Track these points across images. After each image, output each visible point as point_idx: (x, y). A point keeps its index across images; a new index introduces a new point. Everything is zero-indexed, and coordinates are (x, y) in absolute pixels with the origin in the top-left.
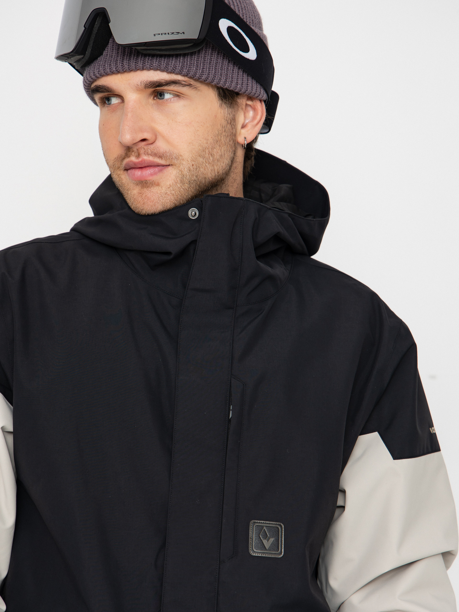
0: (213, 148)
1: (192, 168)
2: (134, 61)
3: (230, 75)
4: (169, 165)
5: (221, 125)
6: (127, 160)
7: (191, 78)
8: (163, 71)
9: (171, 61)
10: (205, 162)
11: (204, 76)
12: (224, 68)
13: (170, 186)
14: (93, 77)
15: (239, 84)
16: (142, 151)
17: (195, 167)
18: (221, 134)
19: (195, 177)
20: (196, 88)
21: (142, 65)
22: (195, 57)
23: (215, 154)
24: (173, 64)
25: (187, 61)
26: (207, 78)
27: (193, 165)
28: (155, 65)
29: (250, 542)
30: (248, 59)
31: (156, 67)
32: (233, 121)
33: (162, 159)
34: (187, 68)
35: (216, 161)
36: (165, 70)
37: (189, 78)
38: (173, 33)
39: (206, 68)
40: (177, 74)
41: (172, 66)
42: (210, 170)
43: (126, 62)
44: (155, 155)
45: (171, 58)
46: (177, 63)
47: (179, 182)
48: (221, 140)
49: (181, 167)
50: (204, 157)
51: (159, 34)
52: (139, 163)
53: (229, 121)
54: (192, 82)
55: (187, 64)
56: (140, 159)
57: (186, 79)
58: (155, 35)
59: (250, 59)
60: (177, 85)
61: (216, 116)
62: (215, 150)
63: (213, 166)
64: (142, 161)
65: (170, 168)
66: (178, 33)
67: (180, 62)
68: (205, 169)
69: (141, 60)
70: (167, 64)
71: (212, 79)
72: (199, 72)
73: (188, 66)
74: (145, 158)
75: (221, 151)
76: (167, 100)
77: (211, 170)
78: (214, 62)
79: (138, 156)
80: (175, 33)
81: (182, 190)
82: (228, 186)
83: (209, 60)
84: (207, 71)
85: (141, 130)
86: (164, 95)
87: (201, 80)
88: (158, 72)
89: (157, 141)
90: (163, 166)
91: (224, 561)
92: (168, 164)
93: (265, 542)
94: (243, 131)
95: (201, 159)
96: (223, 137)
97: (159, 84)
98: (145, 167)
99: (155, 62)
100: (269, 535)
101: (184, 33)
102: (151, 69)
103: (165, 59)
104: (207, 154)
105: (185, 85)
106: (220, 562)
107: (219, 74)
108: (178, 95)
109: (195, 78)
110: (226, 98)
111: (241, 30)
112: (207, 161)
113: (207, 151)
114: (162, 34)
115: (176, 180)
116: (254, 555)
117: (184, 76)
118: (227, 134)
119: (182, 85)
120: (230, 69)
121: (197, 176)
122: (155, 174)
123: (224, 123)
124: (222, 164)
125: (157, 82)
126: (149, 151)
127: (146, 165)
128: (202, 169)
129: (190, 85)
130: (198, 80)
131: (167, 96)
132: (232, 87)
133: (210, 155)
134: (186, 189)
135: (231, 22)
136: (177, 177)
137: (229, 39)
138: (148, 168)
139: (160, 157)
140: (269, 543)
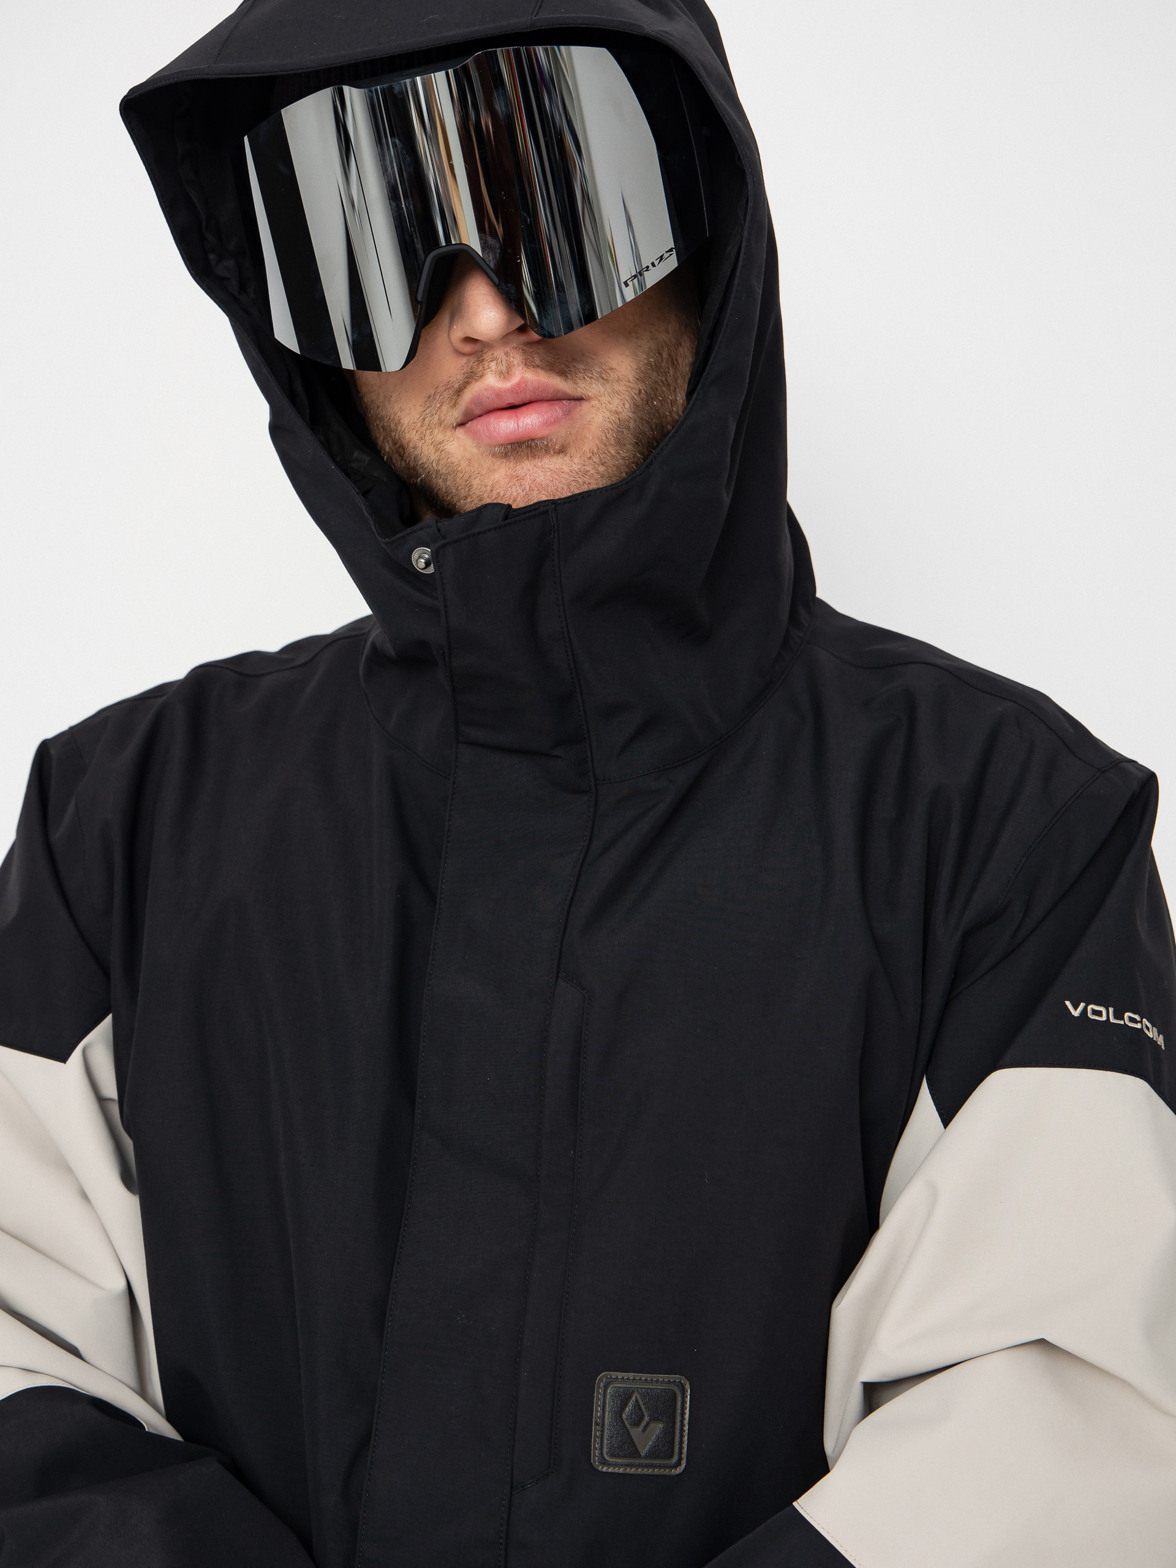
4: (583, 398)
6: (471, 391)
29: (595, 1433)
38: (661, 258)
47: (612, 441)
65: (586, 406)
90: (571, 400)
91: (523, 1487)
92: (580, 394)
93: (635, 1432)
100: (649, 1415)
106: (512, 1487)
115: (604, 438)
116: (605, 1469)
136: (606, 431)
140: (646, 1437)
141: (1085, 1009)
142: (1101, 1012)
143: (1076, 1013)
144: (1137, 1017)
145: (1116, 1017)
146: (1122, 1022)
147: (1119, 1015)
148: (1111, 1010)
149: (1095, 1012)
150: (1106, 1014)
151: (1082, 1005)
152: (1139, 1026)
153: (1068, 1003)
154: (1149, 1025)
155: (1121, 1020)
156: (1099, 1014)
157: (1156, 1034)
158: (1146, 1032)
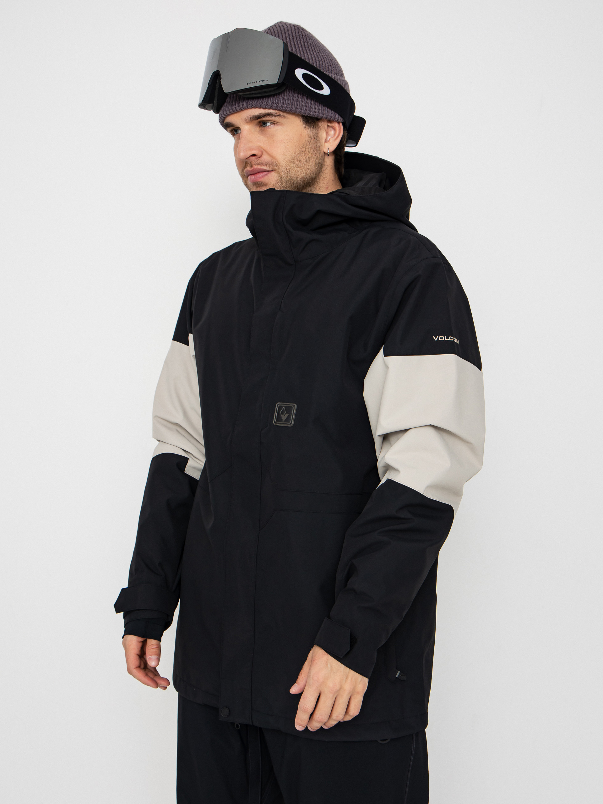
0: (299, 157)
1: (286, 172)
2: (242, 104)
3: (309, 106)
4: (272, 171)
5: (305, 141)
6: (246, 169)
7: (279, 110)
8: (260, 108)
9: (264, 100)
10: (295, 167)
11: (289, 108)
12: (303, 102)
13: (274, 185)
14: (223, 116)
15: (316, 112)
16: (253, 163)
17: (288, 170)
18: (306, 146)
19: (289, 178)
20: (285, 117)
21: (247, 105)
22: (281, 97)
23: (302, 161)
24: (266, 102)
25: (276, 99)
26: (291, 109)
27: (287, 169)
28: (254, 104)
30: (323, 95)
31: (255, 105)
32: (316, 138)
33: (266, 166)
34: (276, 105)
35: (303, 165)
36: (261, 107)
37: (278, 111)
38: (260, 81)
39: (290, 103)
40: (269, 109)
41: (265, 104)
42: (299, 172)
43: (237, 105)
44: (262, 164)
45: (265, 99)
46: (269, 101)
47: (279, 182)
48: (306, 151)
49: (279, 171)
50: (294, 164)
51: (251, 83)
52: (252, 171)
53: (313, 138)
54: (281, 113)
55: (275, 102)
56: (253, 168)
57: (276, 111)
58: (247, 84)
59: (324, 94)
60: (271, 116)
61: (301, 135)
62: (301, 158)
63: (301, 169)
64: (253, 169)
65: (273, 173)
66: (263, 81)
67: (270, 101)
68: (296, 171)
69: (246, 102)
70: (262, 103)
71: (294, 110)
72: (285, 106)
73: (276, 103)
74: (256, 167)
75: (306, 158)
76: (269, 126)
77: (301, 172)
78: (296, 98)
79: (252, 166)
80: (261, 81)
81: (282, 187)
82: (320, 182)
83: (292, 97)
84: (291, 105)
85: (251, 149)
86: (267, 124)
87: (287, 111)
88: (257, 109)
89: (263, 155)
90: (268, 171)
91: (262, 430)
92: (271, 169)
93: (282, 415)
94: (326, 144)
95: (292, 165)
96: (307, 149)
97: (258, 117)
98: (257, 173)
99: (254, 102)
100: (286, 412)
101: (267, 80)
102: (252, 108)
103: (260, 99)
104: (296, 161)
105: (276, 116)
107: (300, 106)
108: (274, 123)
109: (283, 110)
110: (309, 122)
111: (315, 75)
112: (297, 166)
113: (296, 159)
114: (252, 83)
116: (275, 424)
117: (274, 109)
118: (311, 147)
119: (274, 115)
120: (309, 102)
121: (290, 177)
122: (263, 177)
123: (308, 139)
124: (308, 167)
125: (257, 115)
126: (258, 162)
127: (257, 172)
128: (294, 172)
129: (280, 115)
130: (285, 111)
131: (268, 124)
132: (312, 114)
133: (298, 161)
134: (285, 187)
135: (305, 70)
136: (278, 178)
137: (304, 82)
138: (258, 174)
139: (266, 165)
140: (284, 417)
141: (438, 338)
142: (443, 338)
143: (436, 340)
144: (452, 337)
145: (446, 339)
146: (448, 340)
147: (447, 338)
148: (445, 337)
149: (441, 338)
150: (444, 338)
151: (438, 337)
152: (453, 340)
153: (434, 337)
154: (455, 339)
155: (448, 339)
156: (442, 338)
157: (457, 340)
158: (455, 341)
